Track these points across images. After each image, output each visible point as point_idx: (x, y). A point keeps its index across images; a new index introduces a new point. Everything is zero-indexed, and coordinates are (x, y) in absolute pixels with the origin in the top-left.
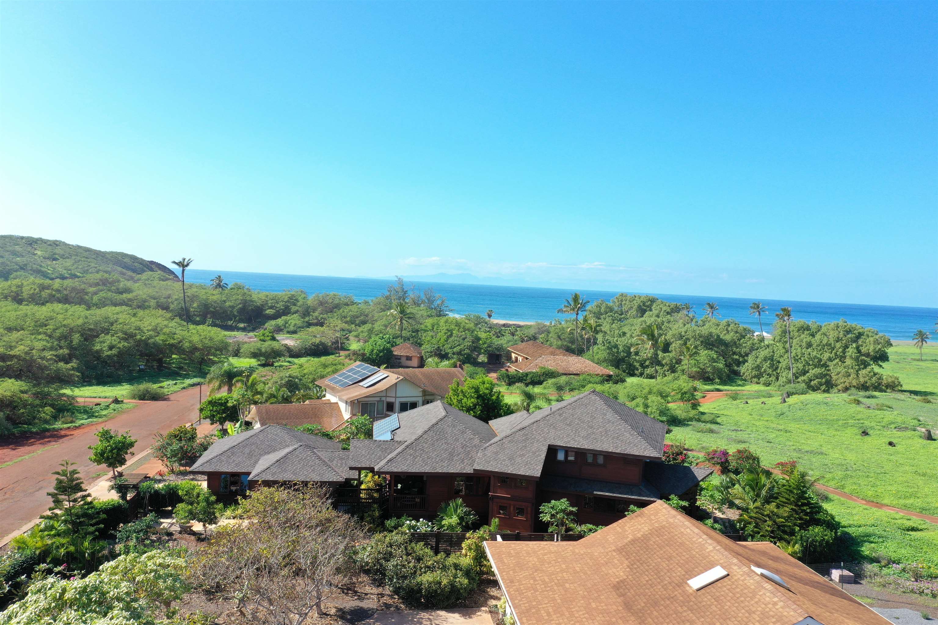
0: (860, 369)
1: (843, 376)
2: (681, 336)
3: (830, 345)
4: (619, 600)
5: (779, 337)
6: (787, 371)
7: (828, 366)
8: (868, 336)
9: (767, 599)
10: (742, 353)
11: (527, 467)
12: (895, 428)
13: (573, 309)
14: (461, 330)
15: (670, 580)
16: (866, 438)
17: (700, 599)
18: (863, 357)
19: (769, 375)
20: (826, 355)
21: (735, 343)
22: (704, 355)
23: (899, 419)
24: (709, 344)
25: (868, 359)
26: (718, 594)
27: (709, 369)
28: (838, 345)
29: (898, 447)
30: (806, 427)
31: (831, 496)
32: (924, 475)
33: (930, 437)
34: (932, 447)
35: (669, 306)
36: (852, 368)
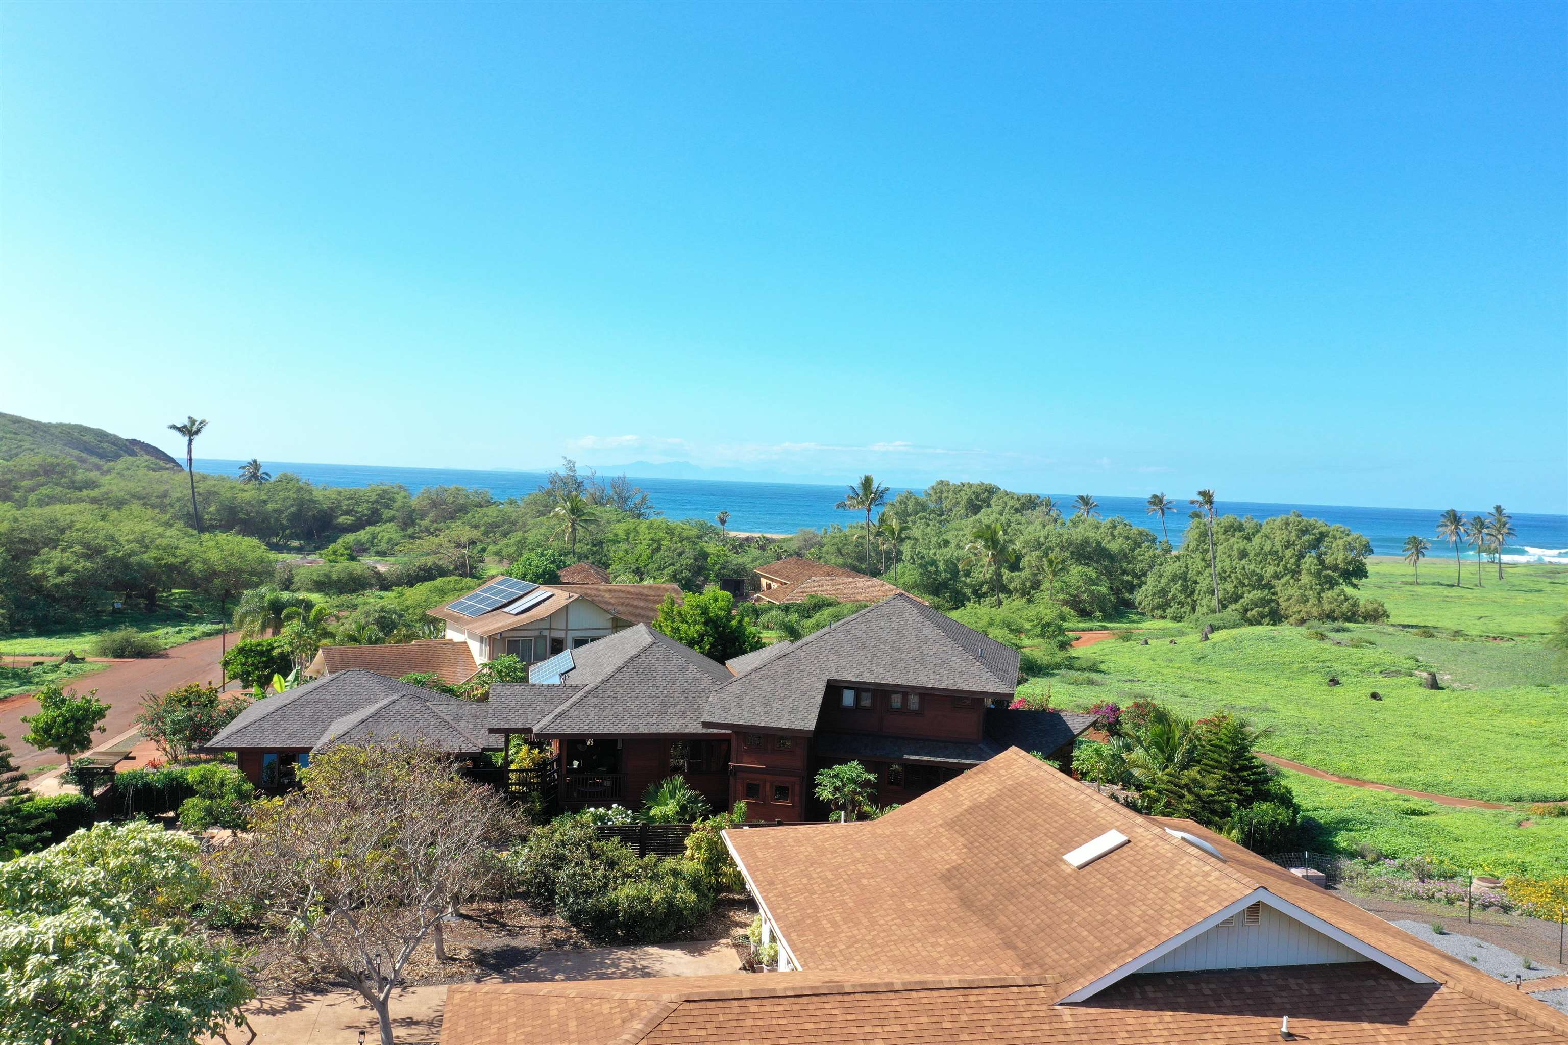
0: (1323, 590)
1: (1298, 601)
2: (1039, 543)
3: (1273, 552)
4: (951, 895)
5: (1195, 543)
6: (1209, 597)
7: (1273, 587)
8: (1335, 538)
9: (1194, 869)
10: (1138, 571)
11: (792, 715)
12: (1381, 672)
13: (863, 502)
14: (675, 539)
15: (1034, 859)
16: (1337, 689)
17: (1085, 881)
18: (1329, 572)
19: (1182, 604)
20: (1270, 570)
21: (1125, 555)
22: (1076, 573)
23: (1387, 659)
24: (1085, 558)
25: (1335, 575)
26: (1113, 870)
27: (1084, 596)
28: (1289, 553)
29: (1386, 701)
30: (1241, 676)
31: (1284, 770)
32: (1427, 738)
33: (1434, 684)
34: (1438, 699)
35: (1018, 499)
36: (1311, 588)
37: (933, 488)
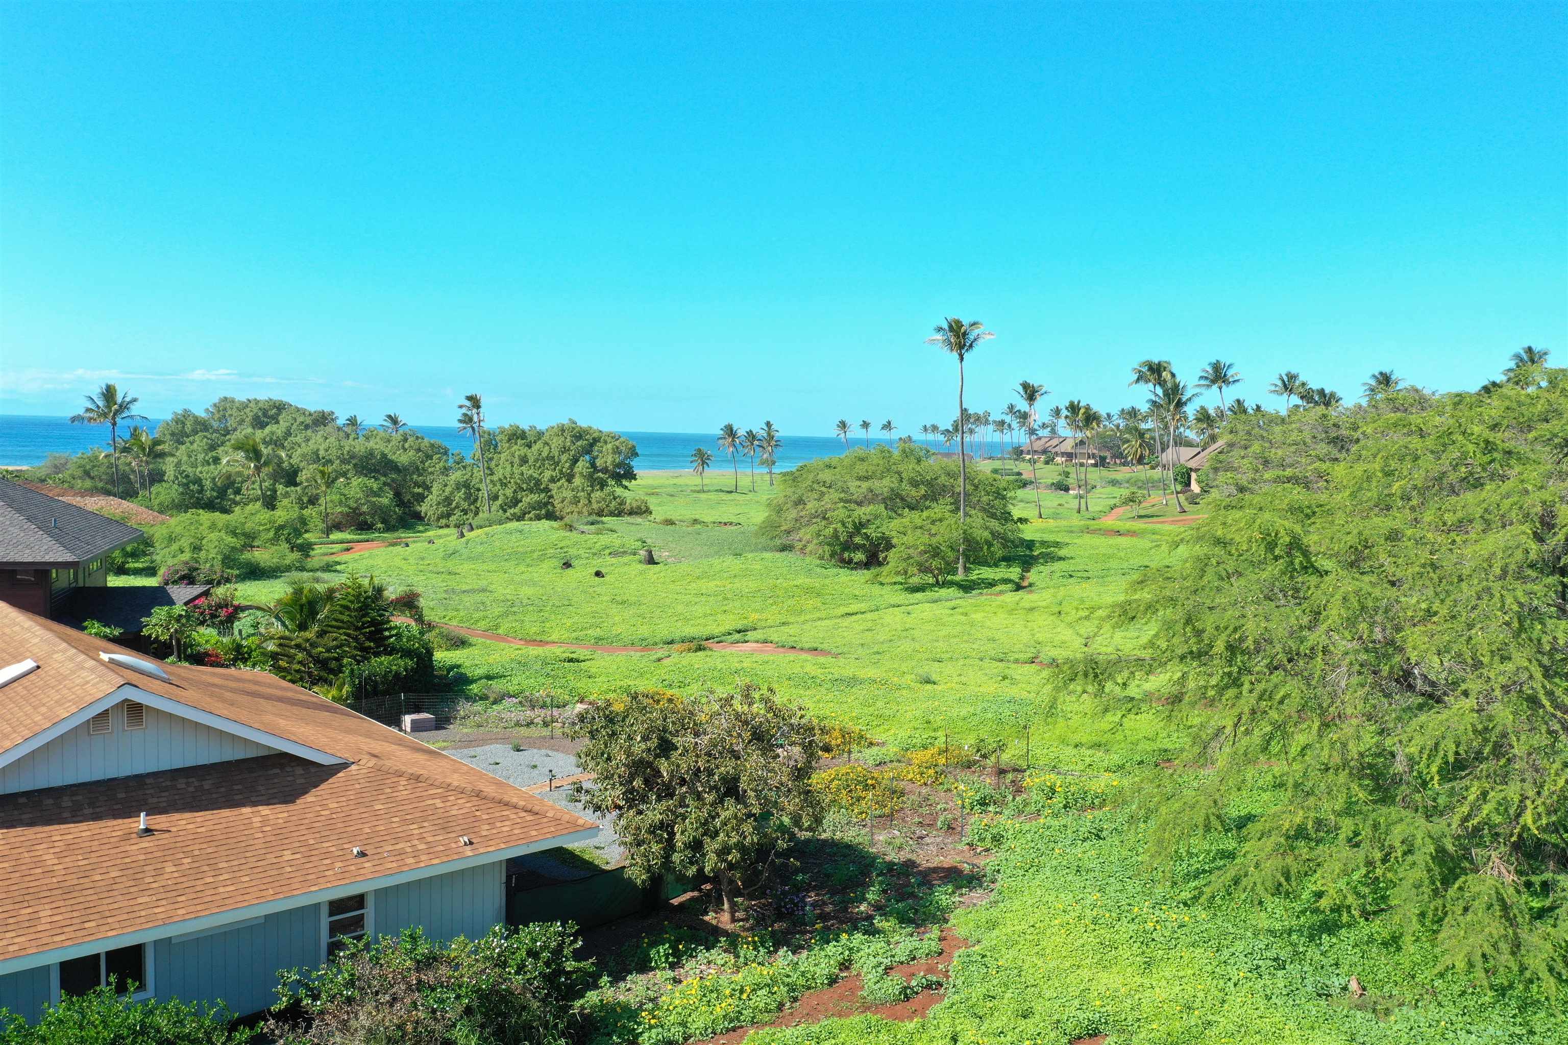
0: (592, 491)
1: (571, 503)
2: (318, 456)
3: (550, 458)
7: (550, 490)
8: (606, 442)
9: (77, 682)
12: (609, 554)
13: (105, 415)
16: (570, 571)
18: (600, 474)
19: (465, 512)
20: (548, 474)
21: (417, 468)
22: (357, 485)
23: (619, 543)
24: (371, 471)
25: (606, 477)
27: (365, 508)
28: (564, 458)
29: (607, 578)
30: (485, 567)
31: (473, 640)
32: (624, 603)
33: (651, 561)
34: (651, 572)
35: (310, 415)
36: (583, 490)
37: (215, 405)
